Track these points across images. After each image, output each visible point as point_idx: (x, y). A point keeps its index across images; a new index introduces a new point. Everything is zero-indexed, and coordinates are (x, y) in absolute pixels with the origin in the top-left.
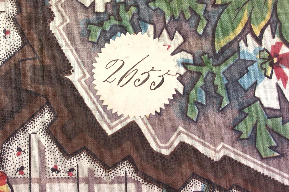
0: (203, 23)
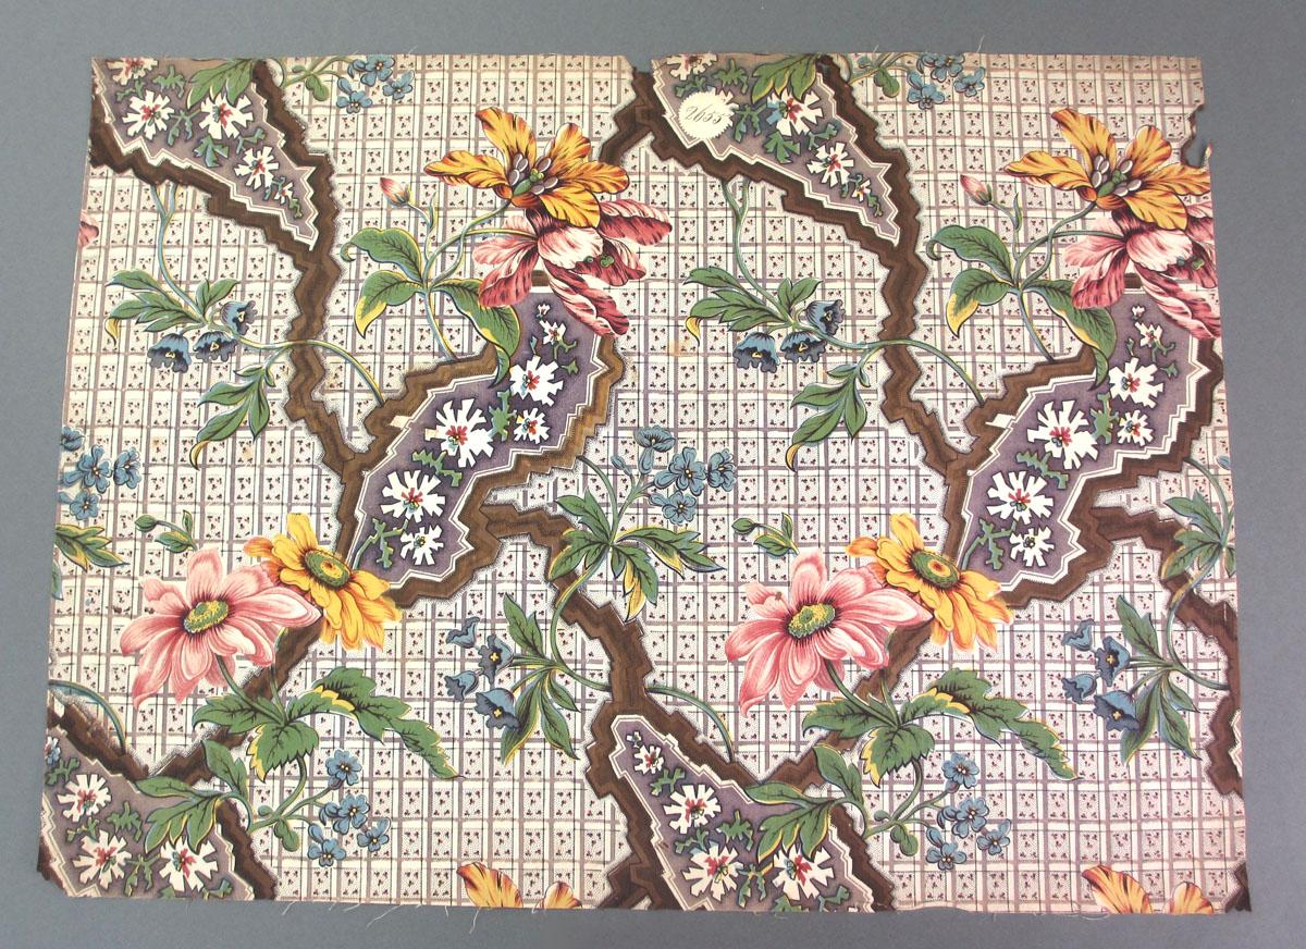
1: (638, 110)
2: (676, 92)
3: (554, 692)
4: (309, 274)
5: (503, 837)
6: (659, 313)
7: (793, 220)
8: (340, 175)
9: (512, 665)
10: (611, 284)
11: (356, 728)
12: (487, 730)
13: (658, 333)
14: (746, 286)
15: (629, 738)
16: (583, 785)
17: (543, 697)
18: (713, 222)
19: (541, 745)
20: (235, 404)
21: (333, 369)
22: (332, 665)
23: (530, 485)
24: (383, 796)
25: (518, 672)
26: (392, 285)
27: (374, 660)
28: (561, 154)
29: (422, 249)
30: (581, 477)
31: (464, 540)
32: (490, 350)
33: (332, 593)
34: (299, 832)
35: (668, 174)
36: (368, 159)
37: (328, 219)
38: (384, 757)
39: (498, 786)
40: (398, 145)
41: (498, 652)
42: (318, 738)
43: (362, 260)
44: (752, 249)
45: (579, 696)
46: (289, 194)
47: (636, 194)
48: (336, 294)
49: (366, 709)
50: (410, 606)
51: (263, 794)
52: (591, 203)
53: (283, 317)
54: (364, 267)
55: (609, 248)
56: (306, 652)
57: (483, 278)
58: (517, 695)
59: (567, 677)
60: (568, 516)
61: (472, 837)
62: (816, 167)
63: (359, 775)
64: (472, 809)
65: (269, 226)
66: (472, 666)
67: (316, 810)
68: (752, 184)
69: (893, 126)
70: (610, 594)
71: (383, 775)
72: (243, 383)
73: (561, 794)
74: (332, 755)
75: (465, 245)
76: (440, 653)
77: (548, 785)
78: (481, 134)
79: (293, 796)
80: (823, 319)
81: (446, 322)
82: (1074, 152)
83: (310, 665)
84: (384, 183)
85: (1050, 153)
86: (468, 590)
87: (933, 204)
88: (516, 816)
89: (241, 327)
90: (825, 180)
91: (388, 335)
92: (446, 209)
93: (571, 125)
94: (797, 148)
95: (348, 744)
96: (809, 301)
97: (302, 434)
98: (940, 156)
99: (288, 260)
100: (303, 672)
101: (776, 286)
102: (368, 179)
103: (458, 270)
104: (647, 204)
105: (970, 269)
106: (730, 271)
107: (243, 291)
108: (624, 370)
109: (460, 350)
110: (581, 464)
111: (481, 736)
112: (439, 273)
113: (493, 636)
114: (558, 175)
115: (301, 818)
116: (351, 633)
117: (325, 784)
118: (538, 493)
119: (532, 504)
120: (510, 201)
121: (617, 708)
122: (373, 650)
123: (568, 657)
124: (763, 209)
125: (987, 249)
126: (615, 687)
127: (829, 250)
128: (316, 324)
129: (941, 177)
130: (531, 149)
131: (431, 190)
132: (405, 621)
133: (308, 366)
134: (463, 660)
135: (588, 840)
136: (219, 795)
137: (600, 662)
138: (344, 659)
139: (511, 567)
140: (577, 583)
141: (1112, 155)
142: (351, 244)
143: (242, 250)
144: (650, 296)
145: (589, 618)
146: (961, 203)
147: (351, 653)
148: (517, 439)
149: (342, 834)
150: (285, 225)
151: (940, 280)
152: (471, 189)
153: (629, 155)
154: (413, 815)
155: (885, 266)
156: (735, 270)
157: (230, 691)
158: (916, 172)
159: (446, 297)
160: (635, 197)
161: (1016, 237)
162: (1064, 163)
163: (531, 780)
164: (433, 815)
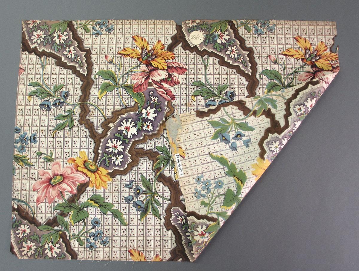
0: (208, 29)
1: (178, 36)
2: (189, 31)
3: (155, 201)
4: (85, 83)
5: (141, 241)
6: (184, 94)
7: (221, 68)
8: (94, 54)
9: (143, 194)
10: (170, 86)
11: (100, 211)
12: (136, 212)
13: (184, 100)
14: (208, 86)
15: (176, 214)
16: (163, 227)
17: (152, 203)
18: (199, 68)
19: (151, 216)
20: (64, 120)
21: (92, 110)
22: (92, 194)
23: (148, 143)
24: (107, 230)
25: (145, 196)
26: (109, 86)
27: (104, 192)
28: (156, 49)
29: (117, 76)
30: (162, 141)
31: (129, 159)
32: (136, 104)
33: (92, 174)
34: (84, 240)
35: (186, 54)
36: (101, 50)
37: (90, 67)
38: (107, 219)
39: (139, 227)
40: (110, 46)
41: (139, 190)
42: (89, 214)
43: (100, 79)
44: (210, 76)
45: (162, 202)
46: (79, 60)
47: (177, 60)
48: (93, 89)
49: (102, 206)
50: (114, 177)
51: (74, 230)
52: (165, 63)
53: (77, 95)
54: (100, 81)
55: (170, 76)
56: (85, 190)
57: (134, 84)
58: (145, 202)
59: (158, 197)
60: (159, 152)
61: (132, 242)
62: (228, 53)
63: (100, 224)
64: (132, 234)
65: (73, 69)
66: (132, 194)
67: (88, 234)
68: (210, 57)
69: (250, 41)
70: (170, 173)
71: (107, 224)
72: (66, 114)
73: (157, 230)
74: (93, 219)
75: (129, 75)
76: (123, 190)
77: (153, 227)
78: (133, 43)
79: (82, 230)
80: (230, 96)
81: (124, 97)
82: (300, 49)
83: (86, 194)
84: (106, 57)
85: (293, 49)
86: (131, 173)
87: (261, 63)
88: (144, 235)
89: (66, 98)
90: (230, 56)
91: (107, 100)
92: (124, 64)
93: (159, 40)
94: (223, 47)
95: (97, 216)
96: (226, 91)
97: (83, 128)
98: (263, 49)
99: (79, 79)
100: (84, 196)
101: (217, 86)
102: (101, 56)
103: (127, 82)
104: (180, 63)
105: (271, 82)
106: (204, 82)
107: (66, 88)
108: (174, 110)
109: (128, 105)
110: (162, 137)
111: (134, 213)
112: (122, 83)
113: (138, 185)
114: (155, 55)
115: (84, 236)
116: (98, 185)
117: (91, 227)
118: (150, 145)
119: (148, 148)
120: (142, 62)
121: (172, 205)
122: (104, 189)
123: (159, 191)
124: (213, 65)
125: (276, 76)
126: (172, 200)
127: (232, 76)
128: (87, 97)
129: (263, 55)
130: (148, 47)
131: (119, 59)
132: (113, 181)
133: (85, 109)
134: (129, 192)
135: (164, 242)
136: (61, 230)
137: (168, 193)
138: (96, 192)
139: (143, 166)
140: (161, 171)
141: (311, 49)
142: (97, 74)
143: (66, 76)
144: (181, 89)
145: (165, 181)
146: (269, 63)
147: (98, 190)
148: (144, 130)
149: (96, 241)
150: (78, 69)
151: (263, 85)
152: (131, 58)
153: (175, 49)
154: (115, 236)
155: (248, 81)
156: (205, 82)
157: (64, 201)
158: (256, 54)
159: (124, 89)
160: (177, 61)
161: (284, 73)
162: (298, 52)
163: (148, 226)
164: (121, 236)
